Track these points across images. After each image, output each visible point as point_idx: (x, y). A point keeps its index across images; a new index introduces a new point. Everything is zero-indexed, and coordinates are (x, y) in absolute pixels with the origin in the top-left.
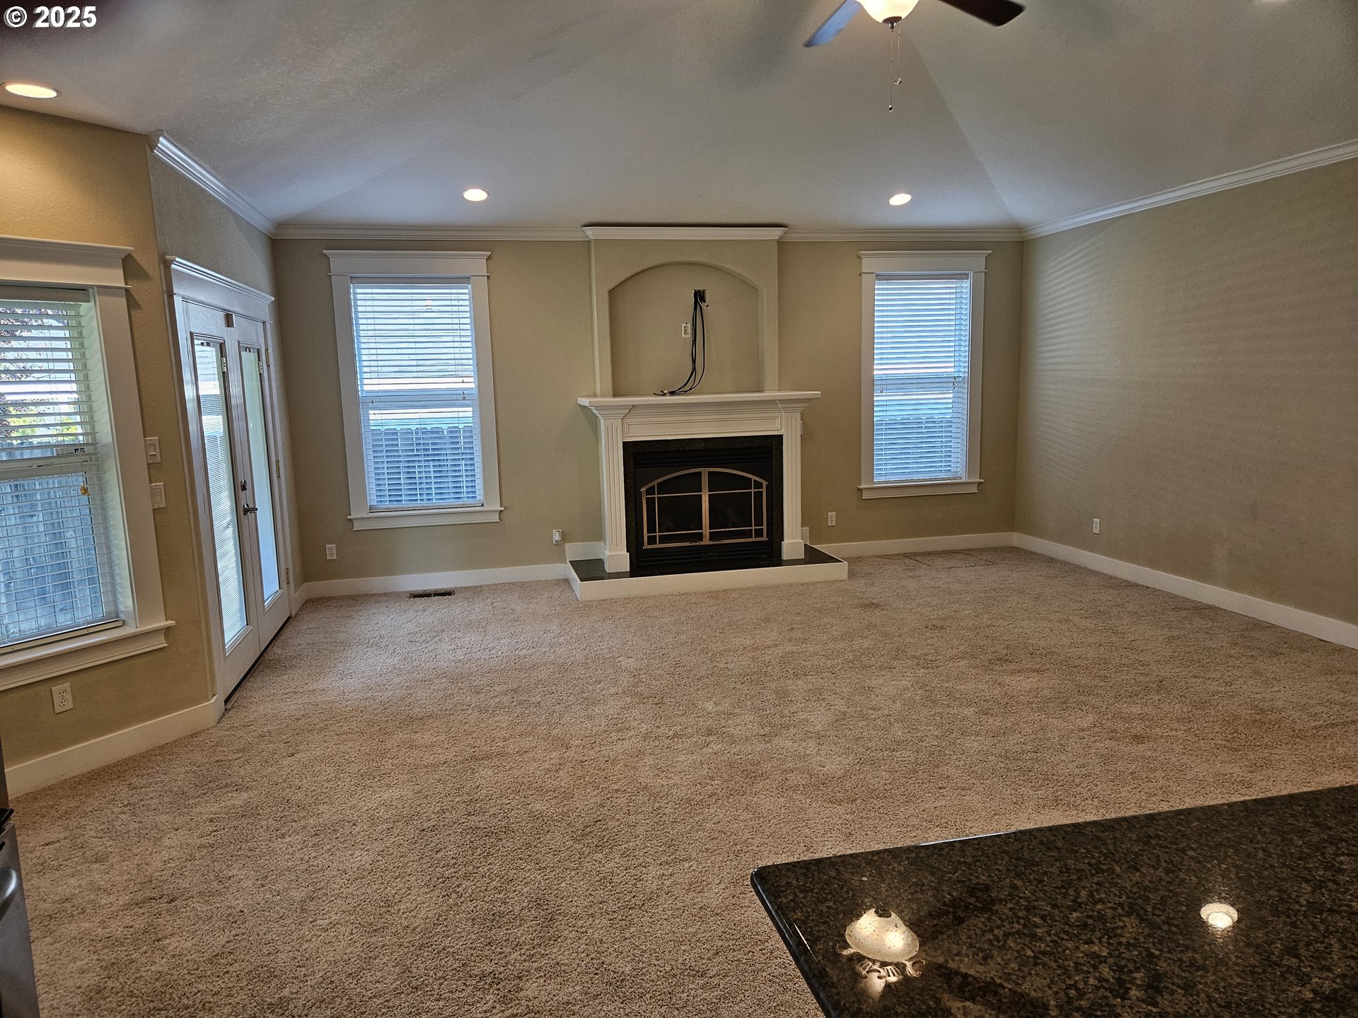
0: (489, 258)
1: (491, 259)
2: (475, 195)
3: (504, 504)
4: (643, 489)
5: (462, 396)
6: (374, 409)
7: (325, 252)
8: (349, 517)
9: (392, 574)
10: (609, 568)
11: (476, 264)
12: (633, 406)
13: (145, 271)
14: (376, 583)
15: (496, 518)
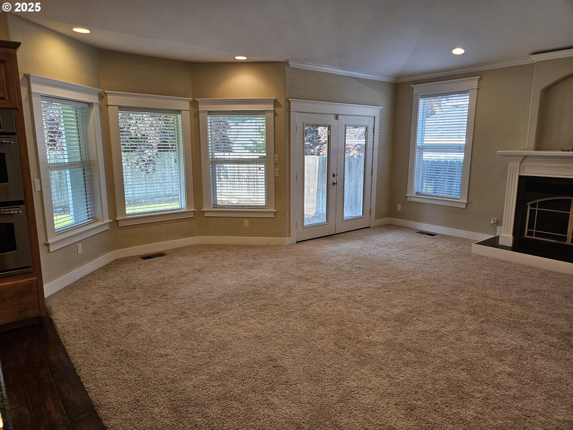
0: (480, 80)
1: (481, 80)
2: (458, 51)
3: (470, 201)
4: (529, 203)
5: (459, 147)
6: (426, 151)
7: (411, 86)
8: (405, 195)
9: (419, 222)
10: (501, 243)
11: (474, 83)
12: (526, 156)
13: (280, 104)
14: (412, 224)
15: (464, 206)
